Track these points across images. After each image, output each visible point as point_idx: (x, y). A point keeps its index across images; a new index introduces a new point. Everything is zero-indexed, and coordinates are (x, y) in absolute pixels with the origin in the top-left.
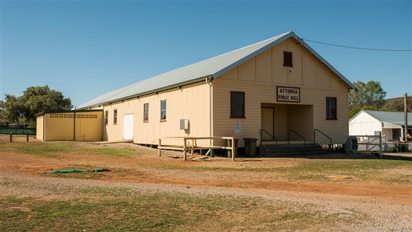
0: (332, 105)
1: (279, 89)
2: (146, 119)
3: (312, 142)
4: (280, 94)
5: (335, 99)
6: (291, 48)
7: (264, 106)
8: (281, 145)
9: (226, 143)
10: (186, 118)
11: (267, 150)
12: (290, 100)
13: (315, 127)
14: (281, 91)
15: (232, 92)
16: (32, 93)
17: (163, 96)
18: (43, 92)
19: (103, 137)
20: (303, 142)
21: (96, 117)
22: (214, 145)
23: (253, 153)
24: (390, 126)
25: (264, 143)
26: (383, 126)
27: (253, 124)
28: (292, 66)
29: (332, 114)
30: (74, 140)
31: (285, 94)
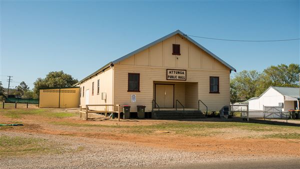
0: (215, 82)
1: (169, 71)
2: (93, 93)
3: (197, 110)
4: (169, 74)
5: (218, 78)
7: (156, 84)
12: (178, 78)
13: (199, 98)
14: (170, 72)
22: (114, 110)
25: (155, 110)
26: (285, 99)
27: (145, 97)
28: (180, 55)
29: (215, 89)
30: (59, 108)
31: (174, 74)
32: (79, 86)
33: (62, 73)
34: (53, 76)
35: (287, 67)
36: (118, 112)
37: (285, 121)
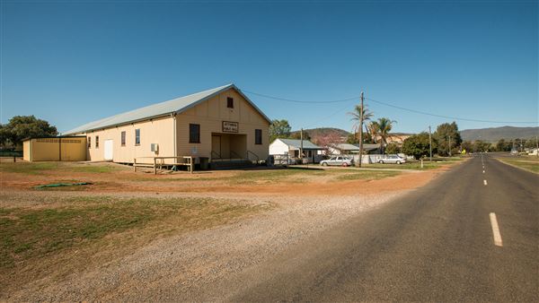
0: (258, 133)
1: (224, 123)
2: (123, 143)
3: (246, 159)
4: (224, 126)
5: (261, 130)
6: (232, 95)
7: (214, 135)
9: (186, 161)
10: (156, 142)
11: (215, 165)
12: (231, 131)
13: (248, 149)
15: (190, 125)
16: (18, 121)
17: (137, 126)
18: (30, 120)
19: (87, 157)
20: (240, 160)
21: (80, 141)
22: (177, 162)
23: (206, 167)
24: (293, 148)
25: (214, 161)
26: (289, 148)
27: (206, 147)
28: (233, 108)
29: (259, 141)
30: (60, 160)
31: (229, 127)
32: (85, 134)
36: (190, 165)
37: (306, 166)
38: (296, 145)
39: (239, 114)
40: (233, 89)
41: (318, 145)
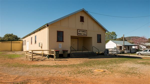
0: (99, 37)
1: (78, 30)
2: (31, 43)
3: (92, 51)
4: (79, 32)
5: (101, 35)
6: (83, 15)
7: (72, 38)
8: (78, 53)
10: (41, 42)
11: (73, 55)
12: (83, 35)
13: (93, 45)
14: (79, 31)
15: (57, 31)
19: (22, 50)
20: (88, 51)
21: (20, 43)
22: (49, 53)
23: (66, 56)
24: (119, 45)
25: (72, 52)
26: (117, 45)
27: (67, 44)
28: (84, 22)
29: (99, 40)
30: (11, 51)
31: (81, 33)
32: (22, 40)
33: (12, 34)
34: (8, 36)
35: (110, 33)
36: (54, 55)
38: (121, 44)
39: (87, 26)
40: (83, 11)
41: (132, 43)
